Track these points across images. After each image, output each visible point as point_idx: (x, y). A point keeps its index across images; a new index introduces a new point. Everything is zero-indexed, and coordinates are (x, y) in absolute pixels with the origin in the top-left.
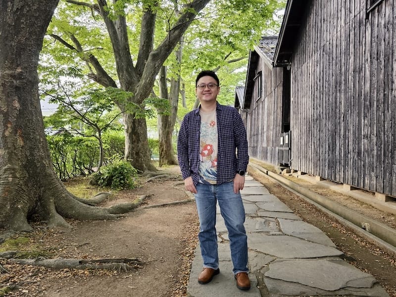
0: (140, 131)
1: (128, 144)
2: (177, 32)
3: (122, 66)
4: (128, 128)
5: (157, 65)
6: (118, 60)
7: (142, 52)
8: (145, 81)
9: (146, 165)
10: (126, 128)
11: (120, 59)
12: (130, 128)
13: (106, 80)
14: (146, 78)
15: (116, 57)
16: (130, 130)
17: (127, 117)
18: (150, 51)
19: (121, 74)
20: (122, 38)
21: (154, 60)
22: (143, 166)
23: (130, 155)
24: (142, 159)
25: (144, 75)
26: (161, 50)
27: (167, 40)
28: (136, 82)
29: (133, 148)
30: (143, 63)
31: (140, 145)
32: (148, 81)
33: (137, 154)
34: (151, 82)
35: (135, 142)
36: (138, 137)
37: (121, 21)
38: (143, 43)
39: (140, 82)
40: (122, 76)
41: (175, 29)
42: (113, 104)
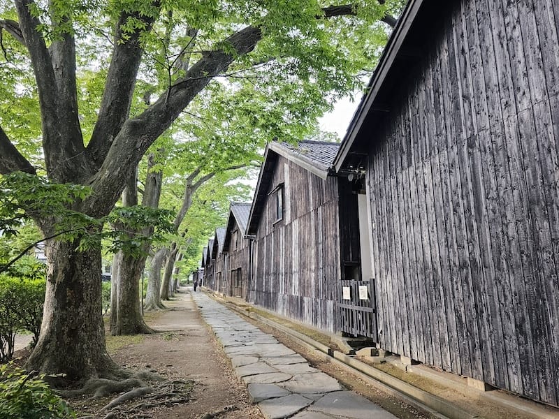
0: (85, 278)
1: (52, 310)
2: (182, 93)
3: (59, 139)
4: (56, 271)
5: (139, 145)
6: (49, 124)
7: (105, 119)
8: (111, 173)
9: (93, 360)
10: (51, 271)
11: (54, 123)
12: (60, 273)
13: (13, 163)
14: (113, 168)
15: (45, 119)
16: (60, 277)
17: (57, 247)
18: (122, 119)
19: (53, 154)
20: (63, 86)
21: (134, 135)
22: (85, 365)
23: (55, 336)
24: (85, 346)
25: (109, 160)
26: (149, 119)
27: (162, 103)
28: (88, 173)
29: (63, 320)
30: (105, 141)
31: (82, 311)
32: (116, 173)
33: (73, 333)
34: (122, 176)
35: (70, 304)
36: (81, 292)
37: (64, 57)
38: (109, 104)
39: (98, 175)
40: (56, 158)
41: (180, 86)
42: (25, 216)
